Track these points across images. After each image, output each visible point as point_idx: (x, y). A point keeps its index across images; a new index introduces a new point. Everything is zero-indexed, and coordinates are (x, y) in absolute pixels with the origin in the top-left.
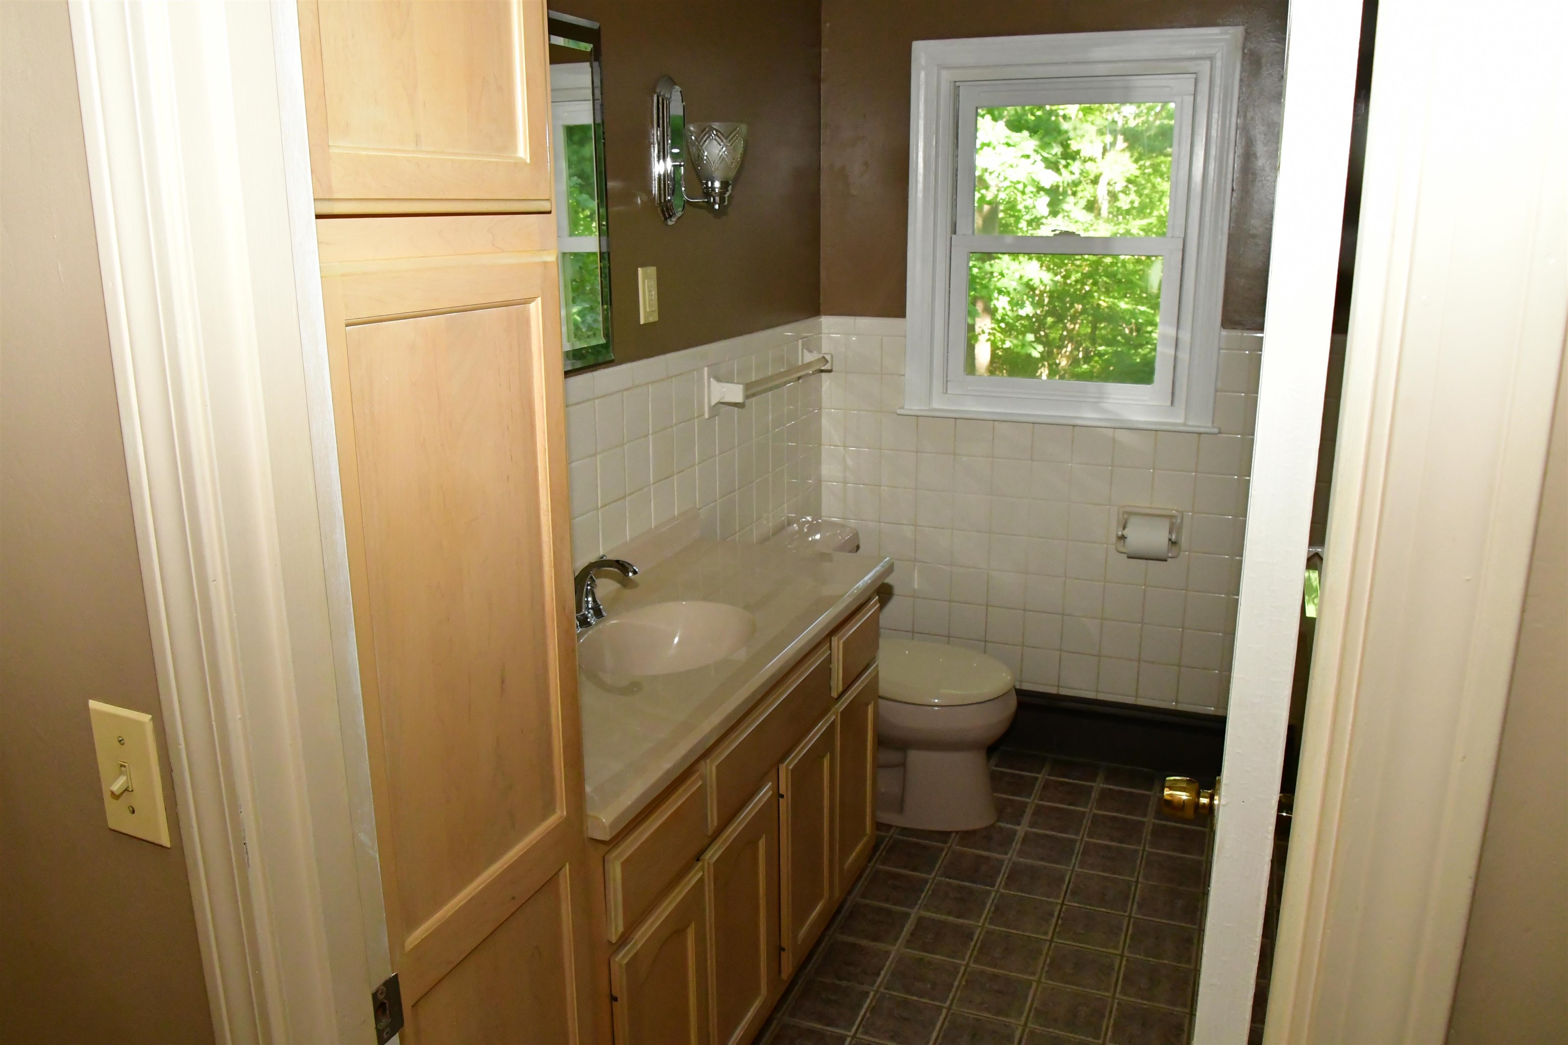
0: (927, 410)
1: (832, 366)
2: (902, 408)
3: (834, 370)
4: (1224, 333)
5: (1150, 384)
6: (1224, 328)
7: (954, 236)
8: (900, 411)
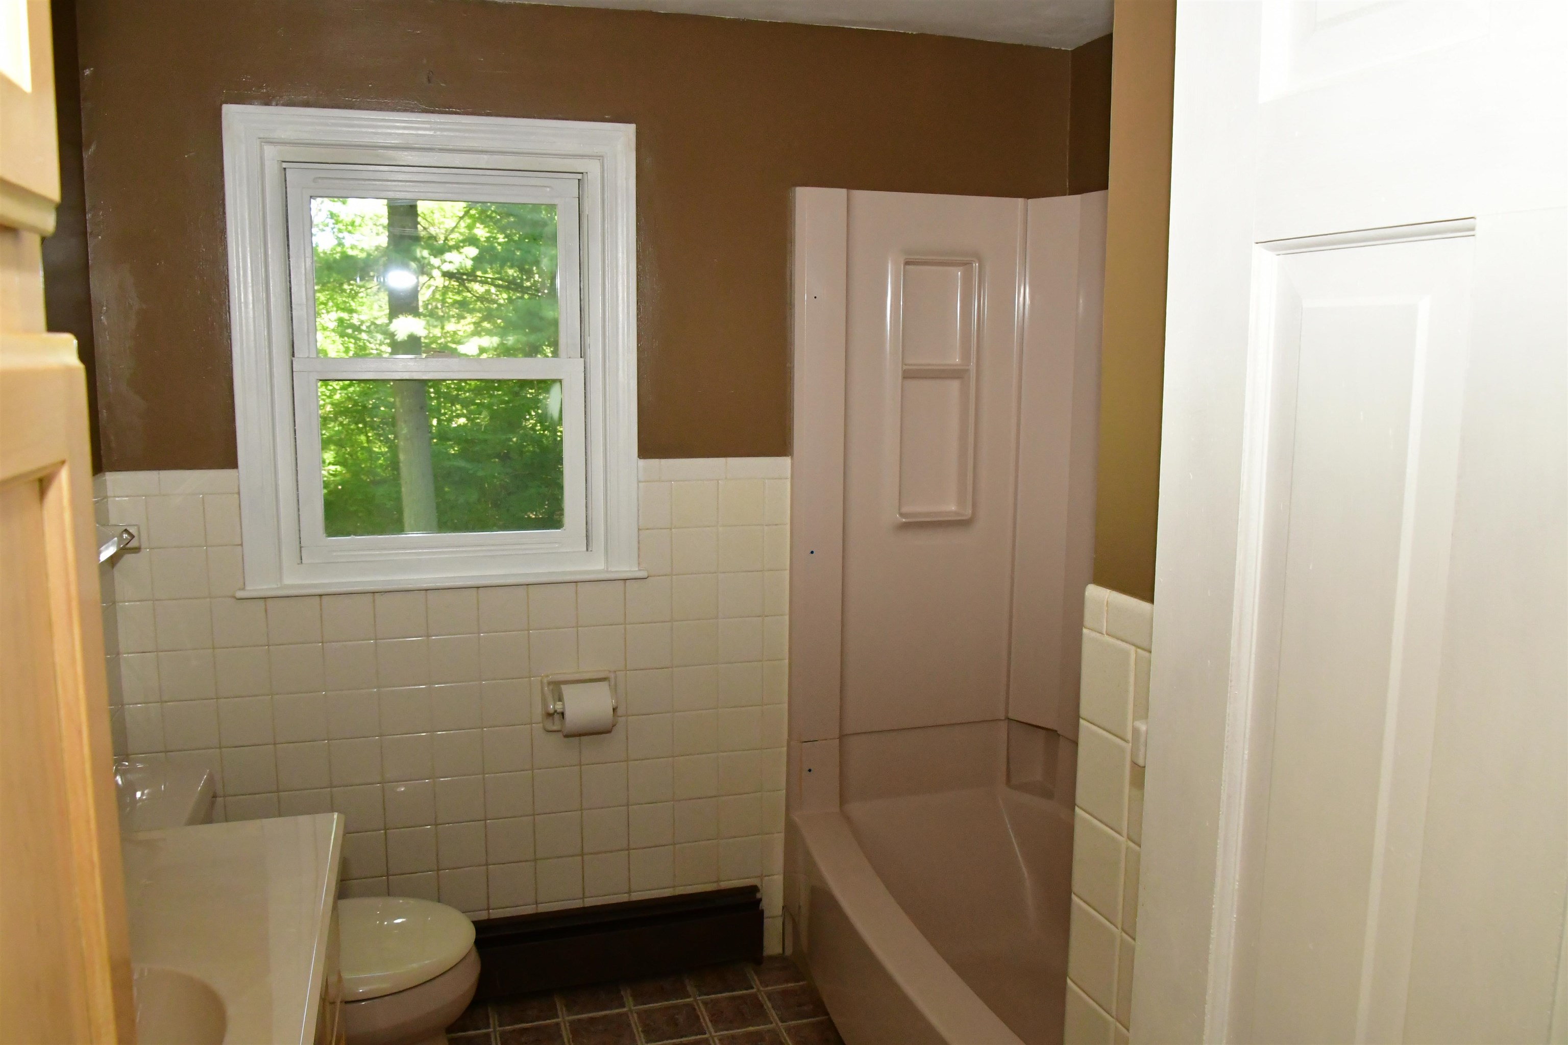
0: (277, 588)
1: (140, 542)
2: (243, 589)
3: (142, 547)
4: (643, 463)
5: (557, 528)
6: (640, 458)
7: (293, 358)
8: (240, 594)
